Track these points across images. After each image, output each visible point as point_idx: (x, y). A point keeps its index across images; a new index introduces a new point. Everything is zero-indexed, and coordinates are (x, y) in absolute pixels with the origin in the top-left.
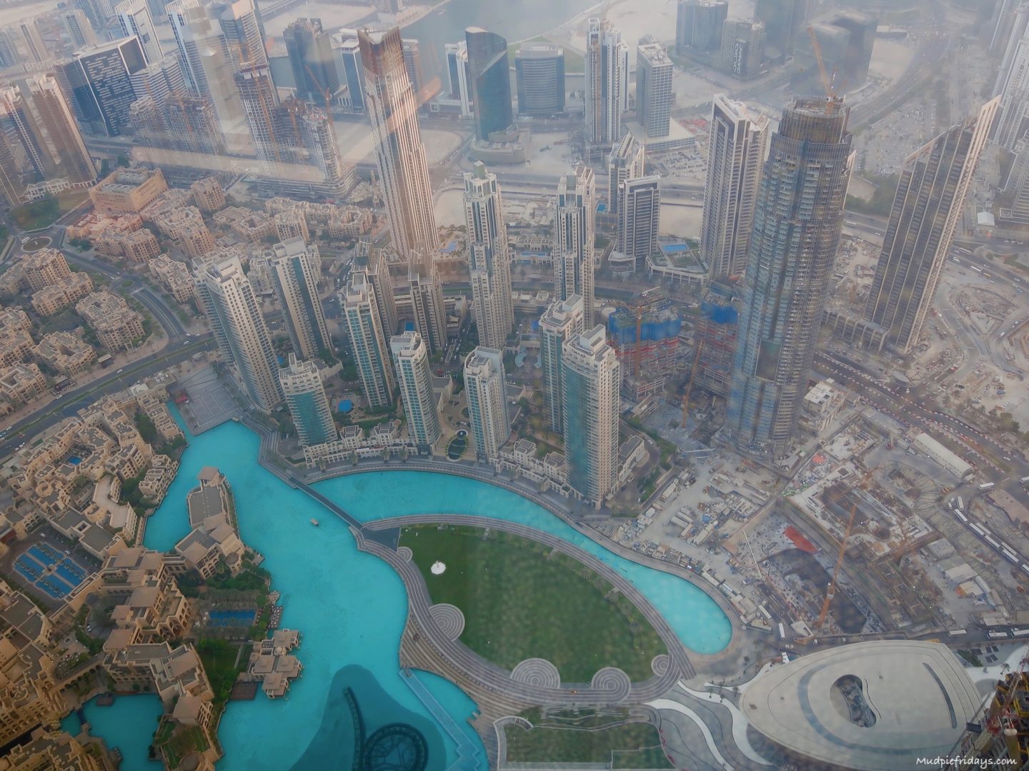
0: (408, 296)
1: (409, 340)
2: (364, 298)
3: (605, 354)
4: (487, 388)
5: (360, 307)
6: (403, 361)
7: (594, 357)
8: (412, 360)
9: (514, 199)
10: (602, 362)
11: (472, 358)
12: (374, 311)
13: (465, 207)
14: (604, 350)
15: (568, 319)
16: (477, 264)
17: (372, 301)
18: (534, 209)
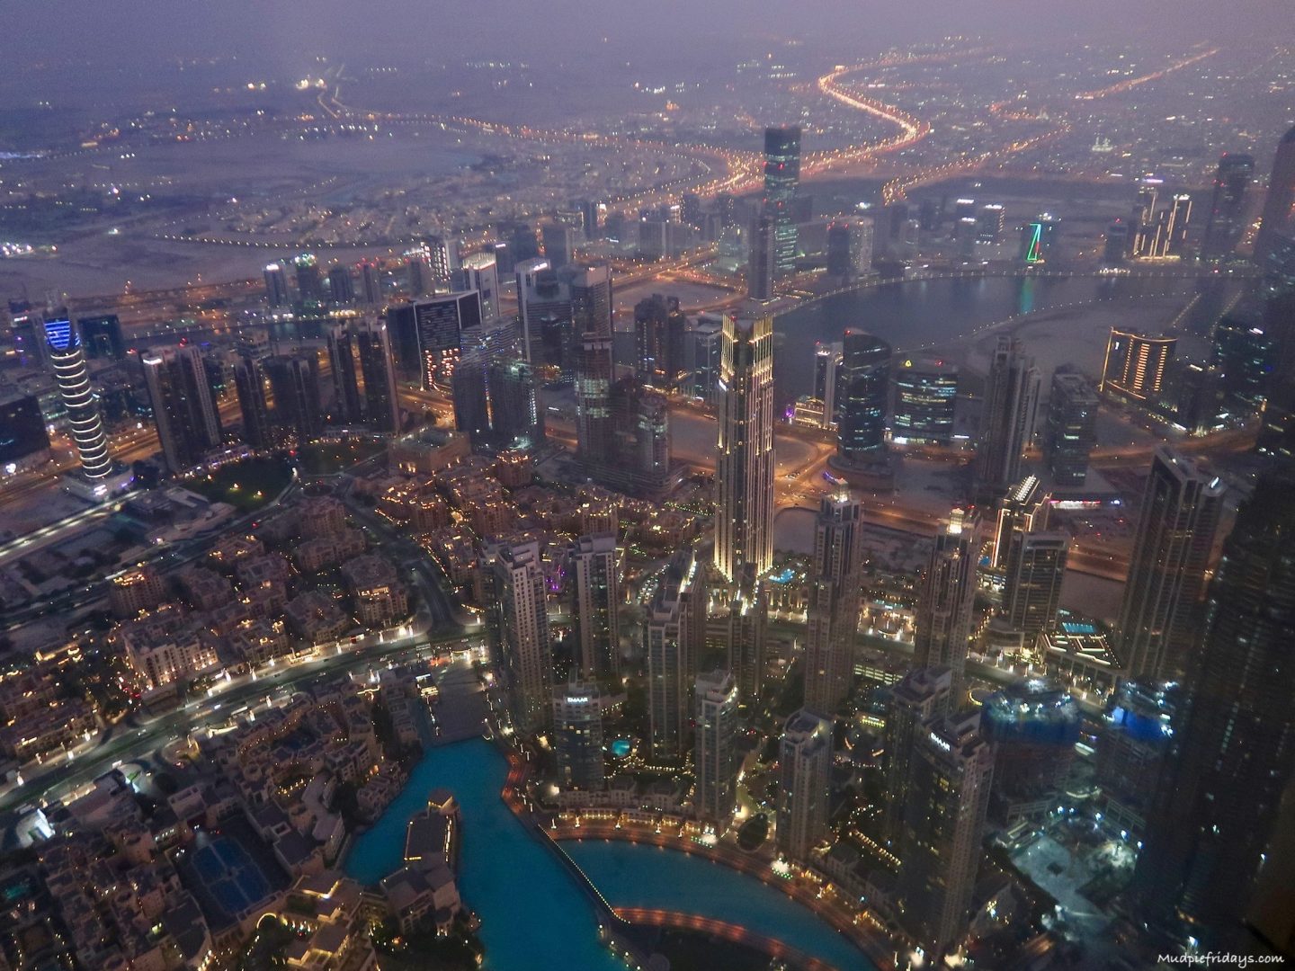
0: (723, 627)
1: (719, 681)
2: (674, 619)
3: (977, 749)
4: (808, 762)
5: (667, 628)
6: (707, 706)
7: (960, 750)
8: (719, 706)
9: (874, 532)
10: (971, 759)
11: (796, 721)
12: (682, 637)
13: (816, 531)
14: (975, 742)
15: (929, 693)
16: (819, 602)
17: (682, 623)
18: (897, 549)
